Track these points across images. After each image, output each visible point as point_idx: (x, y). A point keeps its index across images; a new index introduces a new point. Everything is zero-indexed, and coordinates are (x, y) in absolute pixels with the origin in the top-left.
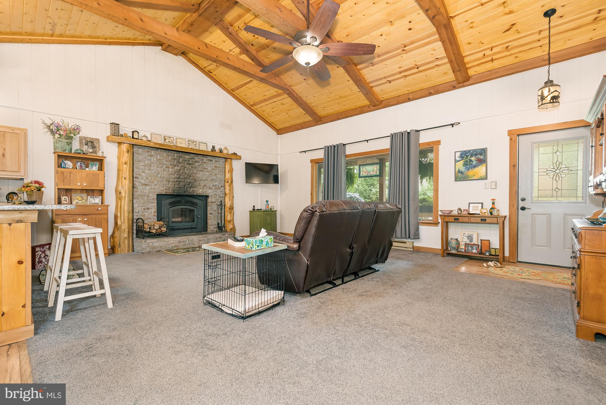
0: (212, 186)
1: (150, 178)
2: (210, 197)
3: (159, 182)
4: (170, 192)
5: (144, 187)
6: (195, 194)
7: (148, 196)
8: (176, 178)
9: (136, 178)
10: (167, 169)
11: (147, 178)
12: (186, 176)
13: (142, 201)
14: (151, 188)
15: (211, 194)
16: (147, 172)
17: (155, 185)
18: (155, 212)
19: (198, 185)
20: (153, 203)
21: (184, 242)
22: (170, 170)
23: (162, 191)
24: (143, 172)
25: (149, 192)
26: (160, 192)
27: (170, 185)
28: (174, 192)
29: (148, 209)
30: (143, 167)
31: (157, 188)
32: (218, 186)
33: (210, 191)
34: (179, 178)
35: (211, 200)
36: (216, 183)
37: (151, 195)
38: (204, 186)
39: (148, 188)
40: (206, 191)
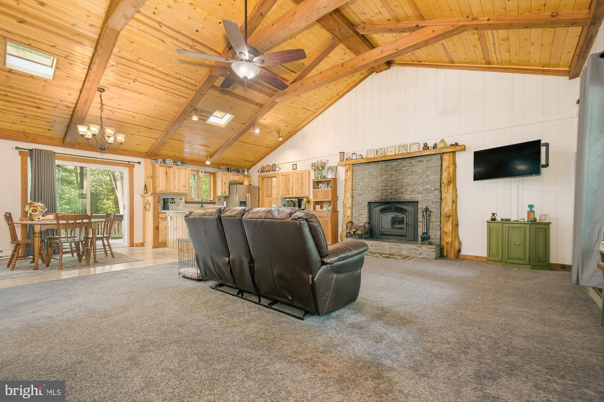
0: (422, 190)
1: (363, 189)
2: (419, 203)
3: (370, 192)
4: (378, 200)
5: (359, 197)
6: (402, 200)
7: (362, 204)
8: (383, 186)
9: (354, 190)
10: (376, 179)
11: (361, 189)
12: (393, 183)
13: (358, 208)
14: (364, 197)
15: (421, 199)
16: (361, 184)
17: (367, 194)
18: (366, 218)
19: (405, 190)
20: (365, 210)
21: (375, 246)
22: (379, 179)
23: (371, 199)
24: (358, 185)
25: (362, 201)
26: (370, 200)
27: (379, 194)
28: (381, 200)
29: (361, 214)
30: (358, 181)
31: (368, 197)
32: (430, 189)
33: (420, 196)
34: (386, 186)
35: (421, 206)
36: (428, 186)
37: (363, 203)
38: (412, 191)
39: (362, 197)
40: (414, 196)
